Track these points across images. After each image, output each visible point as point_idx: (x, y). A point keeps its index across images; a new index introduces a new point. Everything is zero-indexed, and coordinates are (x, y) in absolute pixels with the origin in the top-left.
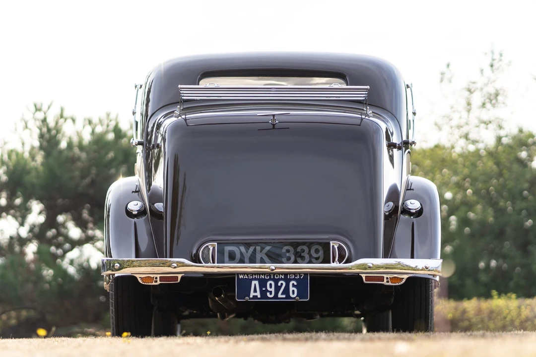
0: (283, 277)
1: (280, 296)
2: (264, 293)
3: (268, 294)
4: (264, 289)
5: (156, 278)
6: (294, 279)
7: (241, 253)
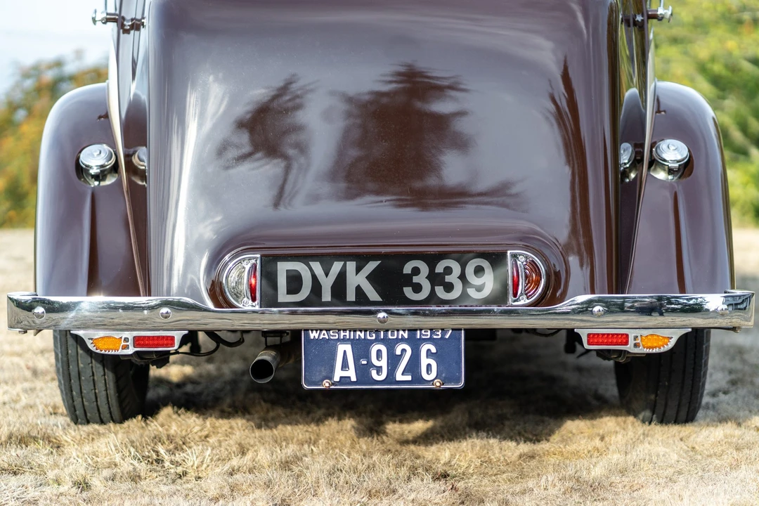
0: (406, 335)
1: (399, 377)
2: (363, 371)
3: (374, 373)
4: (365, 362)
5: (126, 340)
6: (431, 340)
7: (314, 277)
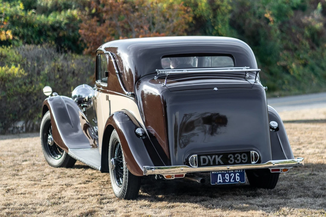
0: (233, 172)
1: (231, 181)
2: (224, 180)
3: (226, 180)
4: (224, 178)
5: (173, 176)
6: (238, 172)
7: (209, 159)
